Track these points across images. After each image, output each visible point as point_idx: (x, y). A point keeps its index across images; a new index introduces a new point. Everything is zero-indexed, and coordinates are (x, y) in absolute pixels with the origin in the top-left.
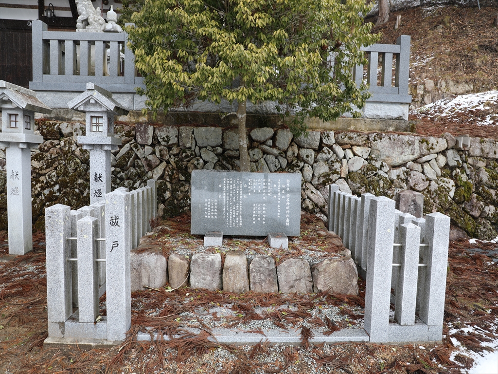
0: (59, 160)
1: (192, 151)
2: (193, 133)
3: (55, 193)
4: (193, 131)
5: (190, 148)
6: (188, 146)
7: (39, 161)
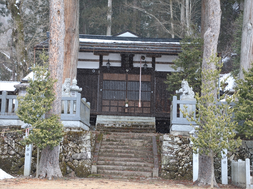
0: (190, 152)
1: (245, 150)
2: (245, 143)
3: (190, 165)
4: (245, 142)
5: (244, 149)
6: (244, 148)
7: (182, 152)
